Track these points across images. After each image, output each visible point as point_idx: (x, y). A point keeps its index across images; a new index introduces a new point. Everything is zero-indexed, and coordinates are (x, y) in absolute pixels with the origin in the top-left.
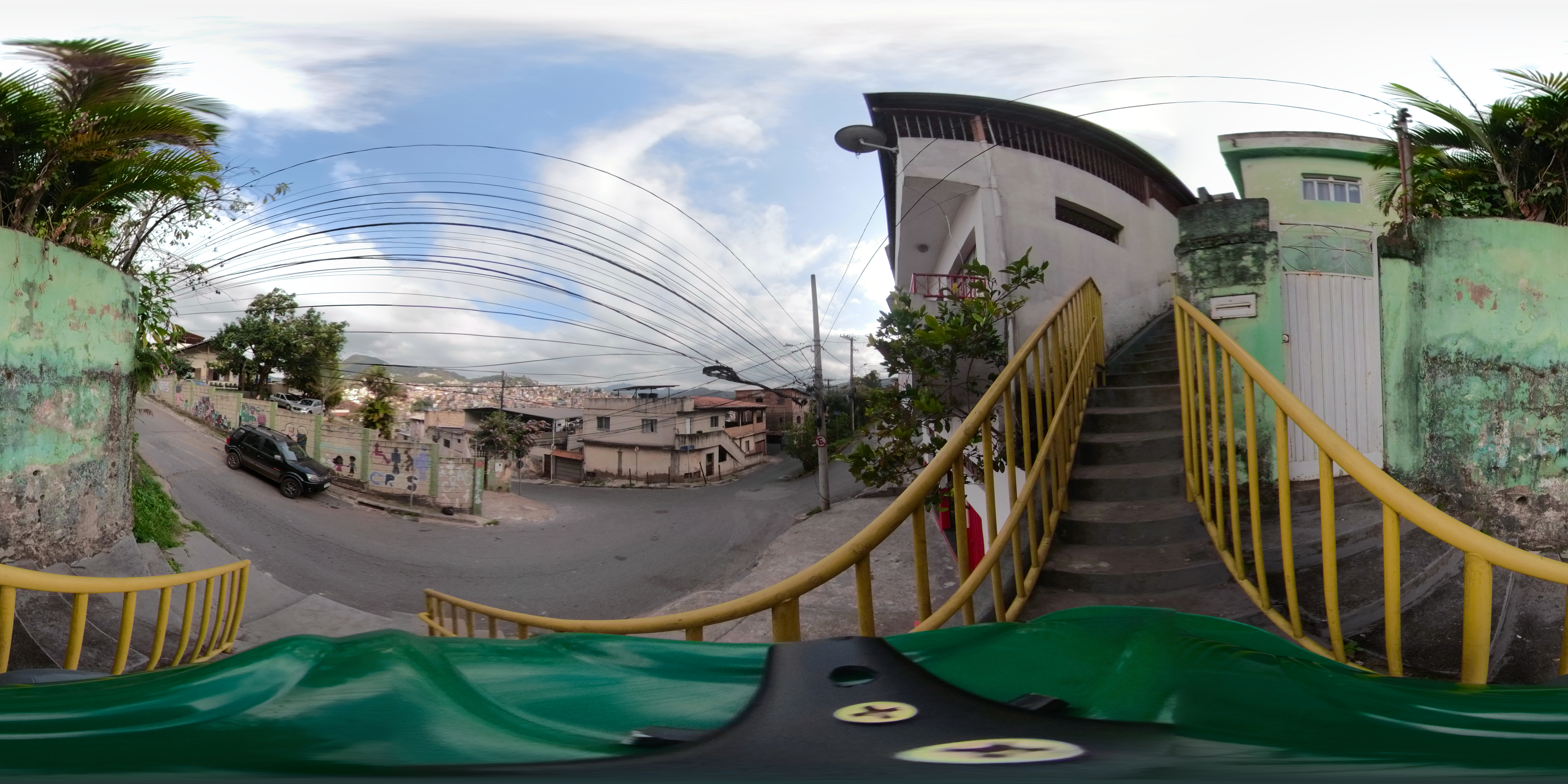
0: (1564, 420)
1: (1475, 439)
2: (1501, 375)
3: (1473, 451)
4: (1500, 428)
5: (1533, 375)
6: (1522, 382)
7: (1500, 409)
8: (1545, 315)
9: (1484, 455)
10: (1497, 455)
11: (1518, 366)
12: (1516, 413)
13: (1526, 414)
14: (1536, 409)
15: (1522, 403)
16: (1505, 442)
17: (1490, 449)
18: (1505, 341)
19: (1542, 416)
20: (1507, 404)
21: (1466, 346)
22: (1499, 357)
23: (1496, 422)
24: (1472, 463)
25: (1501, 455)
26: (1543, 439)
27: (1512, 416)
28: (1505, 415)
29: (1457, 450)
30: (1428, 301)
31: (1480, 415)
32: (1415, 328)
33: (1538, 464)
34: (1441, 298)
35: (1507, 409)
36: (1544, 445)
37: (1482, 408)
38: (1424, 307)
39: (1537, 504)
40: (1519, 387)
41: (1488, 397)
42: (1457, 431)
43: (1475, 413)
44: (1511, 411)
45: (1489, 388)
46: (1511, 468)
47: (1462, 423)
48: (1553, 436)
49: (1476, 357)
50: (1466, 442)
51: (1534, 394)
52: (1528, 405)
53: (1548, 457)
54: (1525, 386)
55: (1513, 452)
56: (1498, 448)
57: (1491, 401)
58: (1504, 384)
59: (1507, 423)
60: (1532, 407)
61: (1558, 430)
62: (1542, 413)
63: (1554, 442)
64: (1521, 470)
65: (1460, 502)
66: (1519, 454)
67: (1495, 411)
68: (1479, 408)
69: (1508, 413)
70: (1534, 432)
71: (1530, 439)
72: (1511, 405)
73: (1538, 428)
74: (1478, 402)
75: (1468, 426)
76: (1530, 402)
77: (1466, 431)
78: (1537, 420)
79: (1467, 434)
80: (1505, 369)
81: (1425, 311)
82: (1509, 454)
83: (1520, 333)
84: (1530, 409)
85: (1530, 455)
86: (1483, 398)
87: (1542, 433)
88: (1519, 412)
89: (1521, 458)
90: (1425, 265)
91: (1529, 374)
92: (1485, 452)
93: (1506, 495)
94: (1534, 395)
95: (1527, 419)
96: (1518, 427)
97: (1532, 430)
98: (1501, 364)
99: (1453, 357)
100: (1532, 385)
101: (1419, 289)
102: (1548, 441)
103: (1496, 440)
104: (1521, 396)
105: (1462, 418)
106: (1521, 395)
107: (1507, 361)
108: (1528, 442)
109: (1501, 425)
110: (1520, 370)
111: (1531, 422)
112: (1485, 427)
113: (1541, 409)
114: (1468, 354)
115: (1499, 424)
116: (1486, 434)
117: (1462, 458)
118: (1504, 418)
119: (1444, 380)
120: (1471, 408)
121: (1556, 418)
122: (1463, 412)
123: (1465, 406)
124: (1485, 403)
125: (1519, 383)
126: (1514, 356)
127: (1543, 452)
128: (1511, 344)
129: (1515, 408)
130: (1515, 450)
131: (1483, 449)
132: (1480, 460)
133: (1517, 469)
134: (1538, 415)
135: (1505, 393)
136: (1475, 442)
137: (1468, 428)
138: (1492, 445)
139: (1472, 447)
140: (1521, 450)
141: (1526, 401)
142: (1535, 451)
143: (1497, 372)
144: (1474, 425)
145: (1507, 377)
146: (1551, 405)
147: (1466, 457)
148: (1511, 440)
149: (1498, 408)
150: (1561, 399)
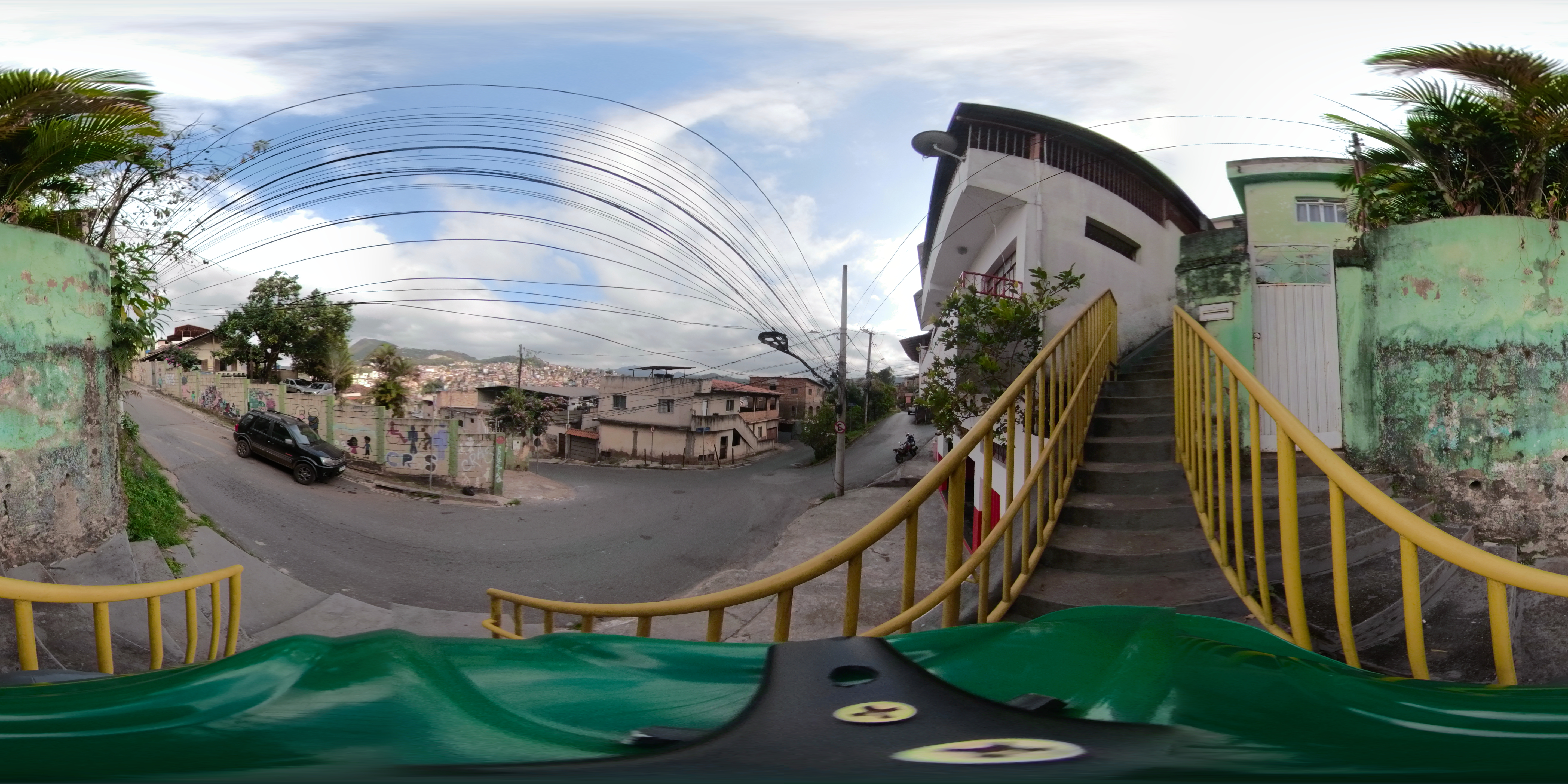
0: (1515, 400)
1: (1425, 421)
2: (1447, 358)
3: (1424, 432)
4: (1449, 409)
5: (1479, 356)
6: (1469, 364)
7: (1449, 390)
8: (1487, 297)
9: (1434, 436)
10: (1447, 436)
11: (1464, 348)
12: (1465, 394)
13: (1475, 395)
14: (1484, 389)
15: (1470, 384)
16: (1454, 423)
17: (1440, 430)
18: (1449, 326)
19: (1492, 397)
20: (1455, 385)
21: (1414, 335)
22: (1445, 342)
23: (1445, 403)
24: (1423, 444)
25: (1451, 436)
26: (1494, 420)
27: (1461, 397)
28: (1454, 396)
29: (1409, 431)
30: (1379, 299)
31: (1430, 397)
32: (1369, 323)
33: (1490, 447)
34: (1390, 296)
35: (1455, 390)
36: (1495, 426)
37: (1431, 390)
38: (1376, 305)
39: (1491, 490)
40: (1466, 368)
41: (1436, 380)
42: (1408, 413)
43: (1424, 395)
44: (1459, 392)
45: (1437, 371)
46: (1462, 450)
47: (1413, 405)
48: (1504, 416)
49: (1423, 343)
50: (1418, 424)
51: (1482, 374)
52: (1476, 386)
53: (1500, 440)
54: (1472, 367)
55: (1463, 434)
56: (1448, 430)
57: (1439, 383)
58: (1451, 367)
59: (1456, 404)
60: (1480, 387)
61: (1509, 411)
62: (1491, 393)
63: (1506, 423)
64: (1472, 452)
65: (1414, 484)
66: (1469, 435)
67: (1444, 392)
68: (1428, 391)
69: (1456, 395)
70: (1484, 413)
71: (1480, 420)
72: (1459, 387)
73: (1488, 409)
74: (1427, 385)
75: (1419, 408)
76: (1478, 382)
77: (1417, 412)
78: (1486, 401)
79: (1418, 416)
80: (1451, 352)
81: (1377, 308)
82: (1459, 435)
83: (1463, 317)
84: (1478, 390)
85: (1481, 437)
86: (1431, 381)
87: (1492, 414)
88: (1468, 393)
89: (1472, 440)
90: (1375, 270)
91: (1476, 355)
92: (1435, 433)
93: (1459, 478)
94: (1482, 376)
95: (1476, 400)
96: (1467, 407)
97: (1482, 411)
98: (1447, 347)
99: (1402, 345)
100: (1479, 366)
101: (1371, 293)
102: (1500, 422)
103: (1445, 421)
104: (1468, 377)
105: (1413, 401)
107: (1453, 345)
108: (1478, 423)
109: (1450, 406)
110: (1467, 352)
111: (1480, 403)
112: (1434, 408)
113: (1490, 390)
114: (1416, 341)
115: (1447, 405)
116: (1435, 415)
117: (1414, 439)
118: (1452, 400)
119: (1395, 366)
120: (1421, 391)
121: (1506, 398)
122: (1413, 395)
123: (1415, 389)
124: (1434, 386)
125: (1466, 364)
126: (1460, 339)
127: (1494, 433)
128: (1456, 329)
129: (1463, 389)
130: (1465, 431)
131: (1433, 431)
132: (1431, 441)
133: (1468, 451)
134: (1488, 395)
135: (1452, 375)
136: (1426, 423)
137: (1419, 410)
138: (1442, 426)
139: (1423, 428)
140: (1471, 432)
141: (1473, 382)
142: (1486, 433)
143: (1443, 356)
144: (1424, 407)
145: (1454, 360)
146: (1500, 385)
147: (1418, 438)
148: (1461, 421)
149: (1447, 389)
150: (1511, 378)
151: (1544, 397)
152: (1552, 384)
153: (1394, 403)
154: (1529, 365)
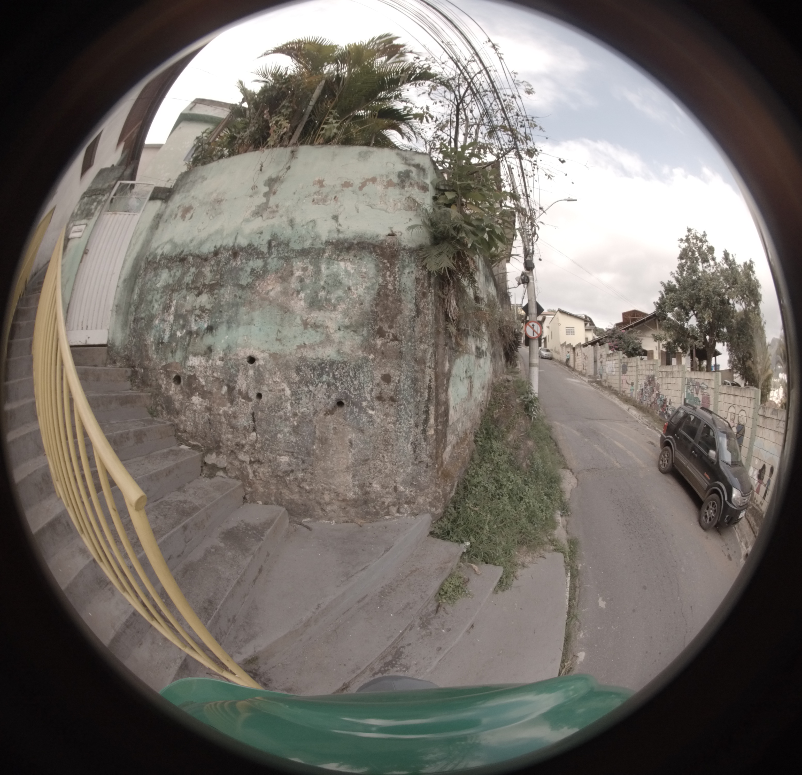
1: (153, 319)
2: (180, 265)
3: (151, 330)
4: (170, 306)
5: (201, 260)
6: (192, 267)
7: (173, 291)
9: (156, 333)
11: (192, 254)
12: (182, 293)
13: (188, 293)
14: (196, 288)
15: (188, 284)
16: (169, 320)
17: (160, 327)
18: (189, 239)
19: (199, 294)
20: (178, 286)
21: (167, 249)
23: (168, 302)
24: (150, 339)
25: (165, 332)
26: (196, 316)
27: (179, 296)
28: (176, 296)
29: (144, 330)
31: (161, 297)
33: (188, 341)
35: (177, 291)
36: (196, 321)
37: (163, 292)
39: (187, 386)
40: (189, 271)
41: (169, 283)
43: (158, 296)
44: (179, 291)
45: (172, 276)
46: (170, 345)
47: (151, 305)
48: (203, 311)
49: (170, 255)
50: (150, 321)
52: (191, 285)
53: (197, 333)
54: (193, 270)
55: (174, 328)
56: (165, 325)
57: (169, 285)
58: (180, 271)
59: (174, 302)
60: (193, 286)
61: (208, 307)
62: (199, 291)
63: (204, 318)
64: (177, 345)
66: (177, 331)
67: (170, 293)
69: (177, 294)
70: (191, 309)
71: (186, 315)
73: (194, 305)
74: (162, 287)
75: (153, 308)
76: (193, 282)
77: (151, 312)
78: (194, 298)
79: (151, 315)
80: (185, 259)
82: (170, 331)
83: (200, 231)
84: (191, 288)
85: (183, 332)
86: (166, 284)
87: (195, 310)
88: (184, 292)
89: (178, 335)
91: (198, 258)
92: (157, 330)
93: (167, 371)
94: (197, 275)
95: (188, 298)
96: (180, 305)
97: (188, 307)
98: (184, 255)
99: (158, 258)
100: (198, 268)
102: (199, 316)
103: (164, 318)
105: (151, 302)
106: (188, 279)
108: (185, 318)
109: (171, 304)
112: (162, 307)
113: (199, 288)
114: (166, 254)
116: (160, 314)
117: (146, 335)
118: (173, 298)
119: (150, 275)
120: (158, 293)
121: (209, 295)
122: (153, 297)
123: (155, 292)
124: (166, 288)
125: (189, 268)
126: (191, 248)
127: (194, 328)
128: (192, 241)
129: (181, 288)
130: (175, 326)
131: (157, 327)
132: (155, 336)
133: (174, 344)
134: (196, 293)
135: (179, 278)
137: (153, 310)
138: (162, 324)
139: (152, 324)
141: (190, 282)
142: (188, 327)
143: (180, 262)
144: (156, 306)
145: (183, 265)
146: (207, 283)
147: (148, 334)
148: (175, 317)
150: (217, 277)
151: (239, 293)
152: (250, 280)
153: (141, 304)
154: (234, 263)
